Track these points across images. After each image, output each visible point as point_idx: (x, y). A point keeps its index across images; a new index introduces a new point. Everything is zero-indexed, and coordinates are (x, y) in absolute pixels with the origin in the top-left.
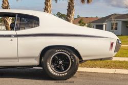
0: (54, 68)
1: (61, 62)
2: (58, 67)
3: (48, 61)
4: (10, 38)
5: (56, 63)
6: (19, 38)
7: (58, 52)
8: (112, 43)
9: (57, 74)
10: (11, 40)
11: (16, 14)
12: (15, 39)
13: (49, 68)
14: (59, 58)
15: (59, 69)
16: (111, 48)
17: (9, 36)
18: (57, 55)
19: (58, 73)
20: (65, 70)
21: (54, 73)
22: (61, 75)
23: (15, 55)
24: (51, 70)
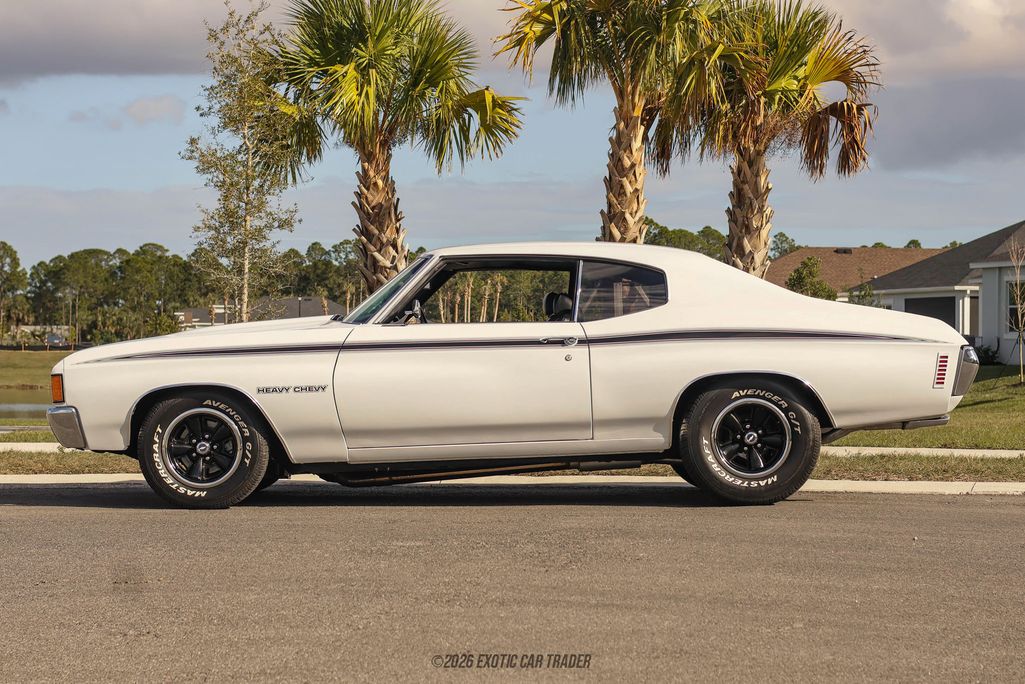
0: (728, 457)
1: (752, 437)
2: (742, 455)
3: (704, 431)
4: (562, 351)
5: (735, 441)
6: (595, 349)
7: (740, 398)
8: (943, 361)
9: (739, 482)
10: (567, 359)
11: (578, 258)
12: (579, 353)
13: (710, 459)
14: (744, 423)
15: (744, 464)
16: (940, 380)
17: (562, 342)
18: (736, 410)
19: (744, 479)
20: (766, 467)
21: (729, 478)
22: (754, 484)
23: (584, 414)
24: (715, 467)
